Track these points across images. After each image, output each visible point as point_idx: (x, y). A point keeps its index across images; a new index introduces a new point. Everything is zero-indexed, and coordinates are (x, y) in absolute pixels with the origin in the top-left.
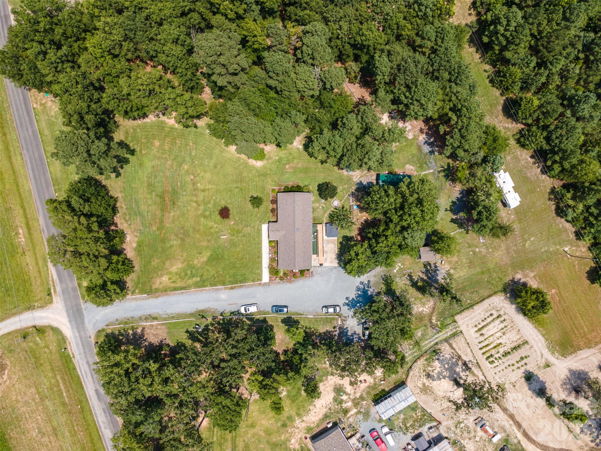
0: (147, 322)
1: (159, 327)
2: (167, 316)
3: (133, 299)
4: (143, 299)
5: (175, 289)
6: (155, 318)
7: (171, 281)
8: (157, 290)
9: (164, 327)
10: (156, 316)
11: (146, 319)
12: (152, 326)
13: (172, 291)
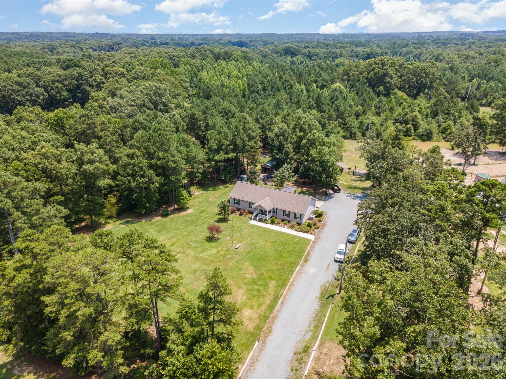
0: (306, 363)
1: (325, 350)
2: (310, 334)
3: (252, 364)
4: (261, 350)
5: (271, 307)
6: (306, 349)
7: (255, 308)
8: (258, 328)
9: (327, 345)
10: (301, 346)
11: (301, 361)
12: (318, 359)
13: (271, 312)
